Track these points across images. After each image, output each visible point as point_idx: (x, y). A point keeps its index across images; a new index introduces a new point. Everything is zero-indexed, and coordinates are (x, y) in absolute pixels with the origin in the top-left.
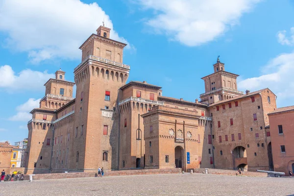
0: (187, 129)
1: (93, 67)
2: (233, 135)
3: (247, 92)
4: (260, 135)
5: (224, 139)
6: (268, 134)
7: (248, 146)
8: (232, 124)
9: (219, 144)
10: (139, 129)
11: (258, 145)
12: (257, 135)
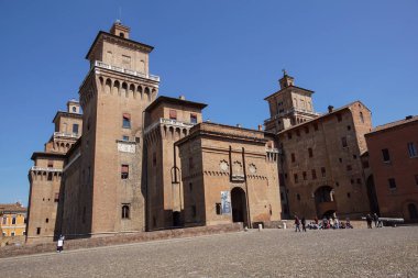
0: (248, 160)
1: (101, 79)
2: (314, 171)
3: (330, 108)
4: (354, 167)
5: (301, 177)
6: (366, 165)
7: (337, 184)
8: (311, 155)
9: (295, 185)
10: (175, 167)
11: (352, 182)
12: (349, 168)
